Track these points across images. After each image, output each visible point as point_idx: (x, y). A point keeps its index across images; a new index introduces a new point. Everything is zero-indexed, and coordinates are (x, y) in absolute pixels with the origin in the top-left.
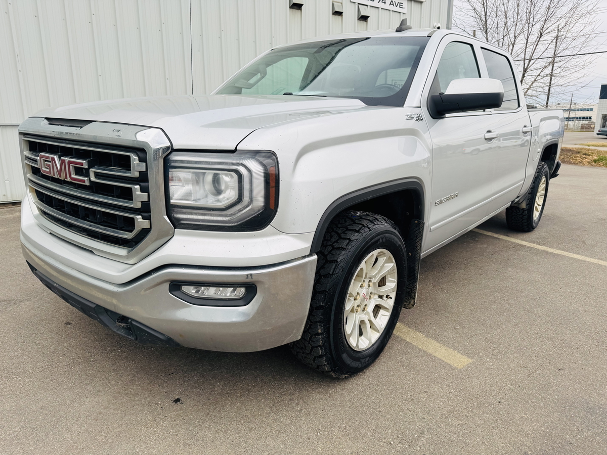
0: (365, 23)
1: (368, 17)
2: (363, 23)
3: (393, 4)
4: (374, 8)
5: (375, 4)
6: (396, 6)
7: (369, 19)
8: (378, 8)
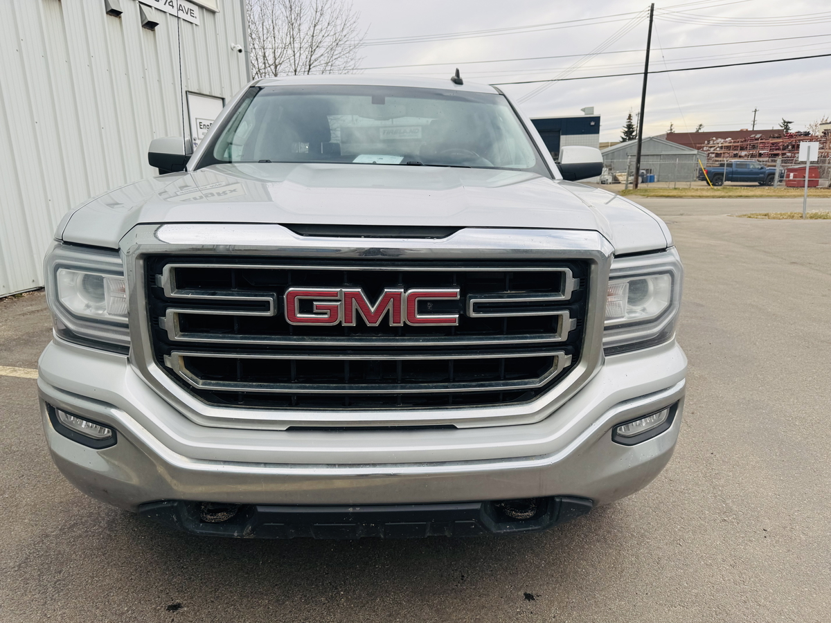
0: (151, 32)
1: (157, 24)
2: (149, 32)
3: (182, 10)
4: (159, 12)
5: (160, 5)
6: (187, 14)
7: (156, 28)
8: (165, 12)
